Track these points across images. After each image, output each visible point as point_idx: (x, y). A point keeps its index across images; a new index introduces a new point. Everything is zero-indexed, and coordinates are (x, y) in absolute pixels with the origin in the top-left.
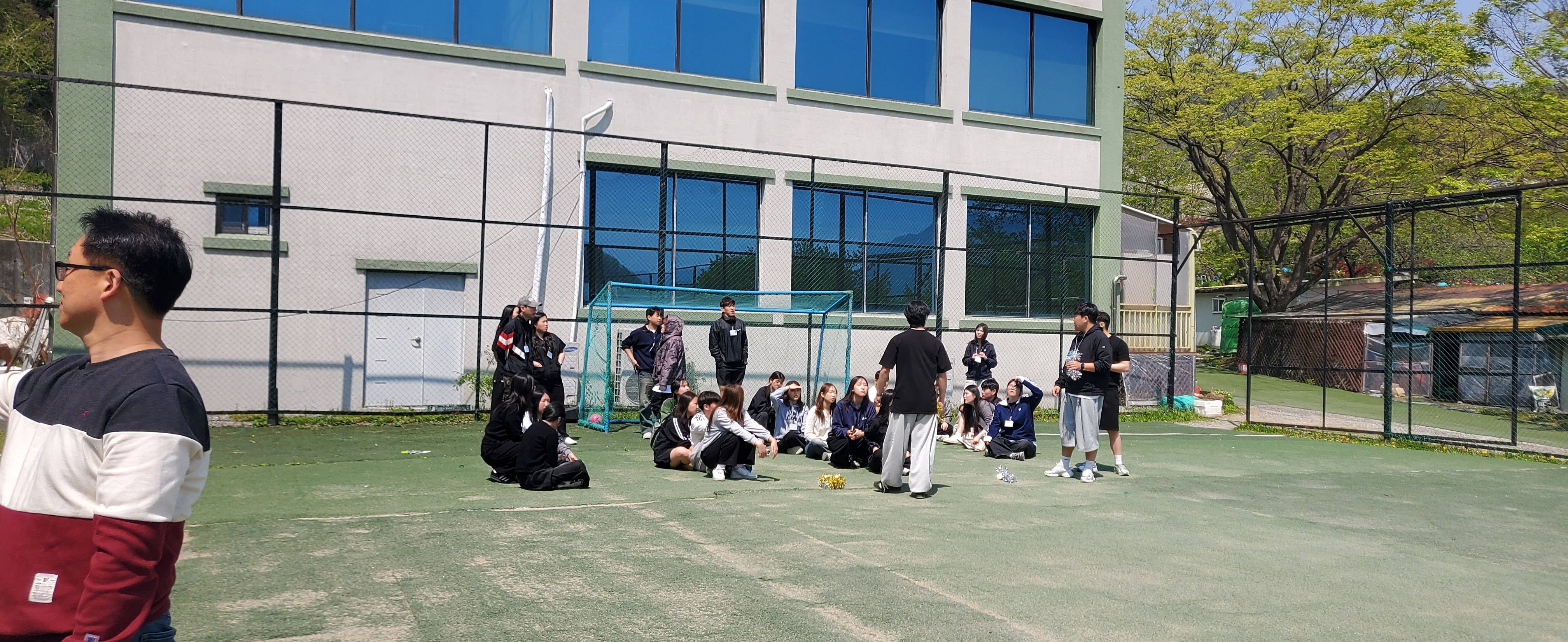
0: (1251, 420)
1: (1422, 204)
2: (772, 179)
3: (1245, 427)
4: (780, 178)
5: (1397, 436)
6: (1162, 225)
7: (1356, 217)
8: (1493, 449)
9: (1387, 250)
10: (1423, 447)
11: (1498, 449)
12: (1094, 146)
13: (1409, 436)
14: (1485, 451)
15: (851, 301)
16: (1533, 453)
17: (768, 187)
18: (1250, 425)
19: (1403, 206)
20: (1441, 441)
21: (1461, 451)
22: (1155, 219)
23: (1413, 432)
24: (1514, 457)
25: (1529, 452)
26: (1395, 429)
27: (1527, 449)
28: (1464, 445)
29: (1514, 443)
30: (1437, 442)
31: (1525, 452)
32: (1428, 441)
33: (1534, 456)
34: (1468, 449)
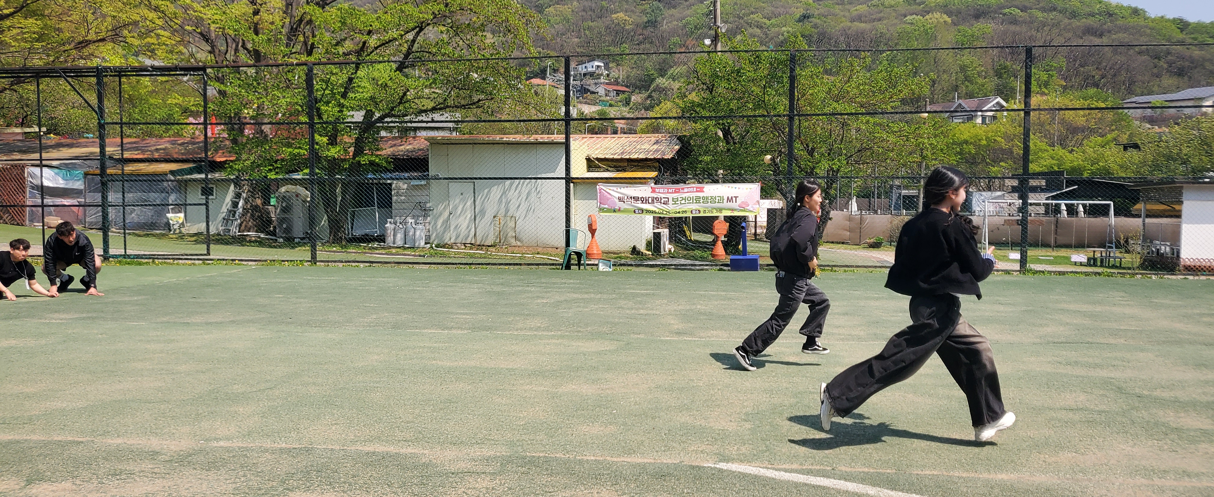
1: (131, 71)
5: (115, 256)
8: (194, 259)
9: (99, 107)
10: (140, 264)
11: (200, 259)
13: (125, 256)
14: (190, 262)
16: (224, 260)
19: (113, 72)
20: (153, 257)
21: (170, 264)
23: (129, 252)
24: (209, 264)
25: (221, 260)
26: (112, 251)
27: (218, 257)
28: (172, 259)
29: (209, 254)
30: (150, 258)
31: (218, 260)
32: (142, 258)
33: (224, 262)
34: (176, 262)
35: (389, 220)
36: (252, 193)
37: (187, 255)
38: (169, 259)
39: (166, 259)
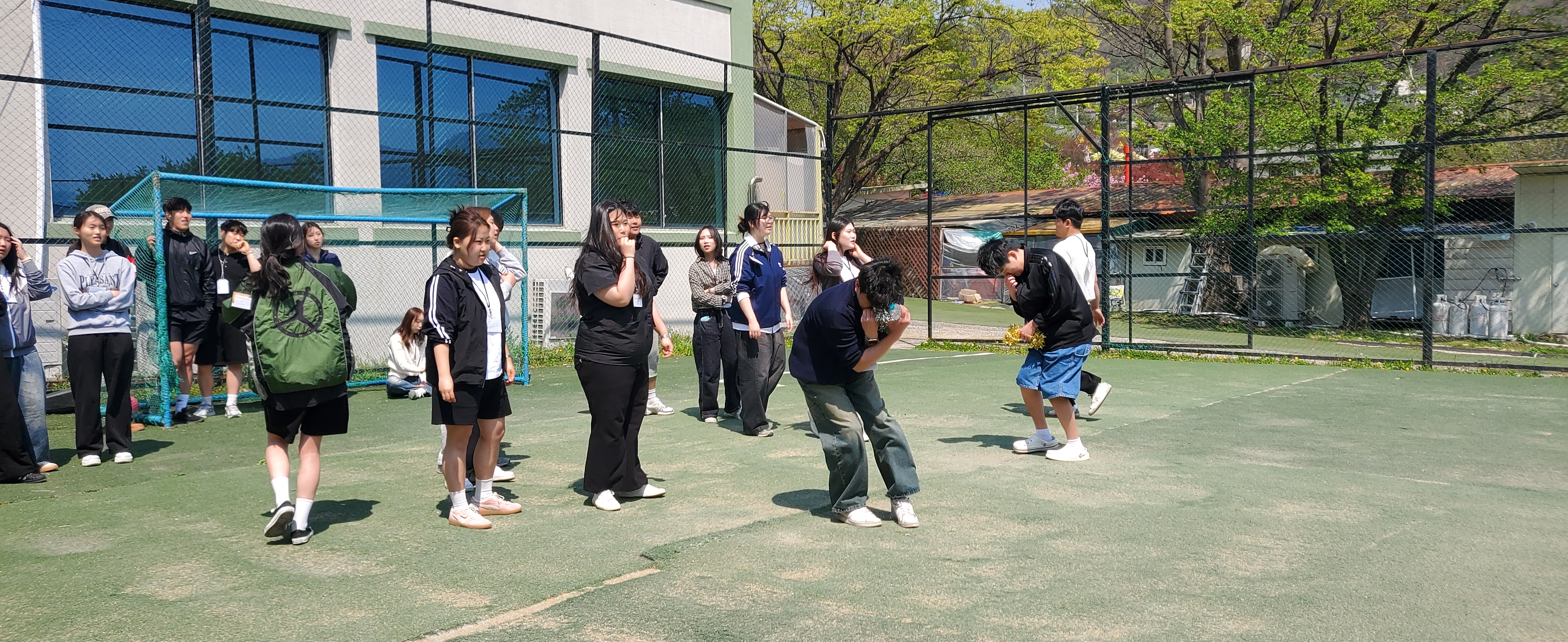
0: (933, 337)
1: (1145, 89)
2: (347, 32)
3: (927, 346)
4: (358, 31)
5: (1117, 345)
6: (791, 119)
7: (1064, 104)
8: (1230, 353)
9: (1103, 140)
10: (1153, 357)
11: (1236, 353)
12: (724, 19)
13: (1131, 345)
14: (1225, 357)
15: (525, 203)
16: (1276, 355)
17: (341, 45)
18: (933, 342)
19: (1122, 92)
20: (1168, 348)
22: (784, 111)
23: (1135, 341)
24: (1253, 361)
25: (1272, 355)
26: (1112, 339)
27: (1267, 352)
28: (1199, 351)
29: (1250, 345)
30: (1166, 350)
31: (1267, 355)
32: (1153, 349)
33: (1277, 359)
34: (1203, 356)
35: (1439, 296)
36: (1220, 256)
37: (1220, 346)
38: (1194, 351)
39: (1189, 351)
